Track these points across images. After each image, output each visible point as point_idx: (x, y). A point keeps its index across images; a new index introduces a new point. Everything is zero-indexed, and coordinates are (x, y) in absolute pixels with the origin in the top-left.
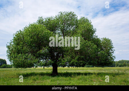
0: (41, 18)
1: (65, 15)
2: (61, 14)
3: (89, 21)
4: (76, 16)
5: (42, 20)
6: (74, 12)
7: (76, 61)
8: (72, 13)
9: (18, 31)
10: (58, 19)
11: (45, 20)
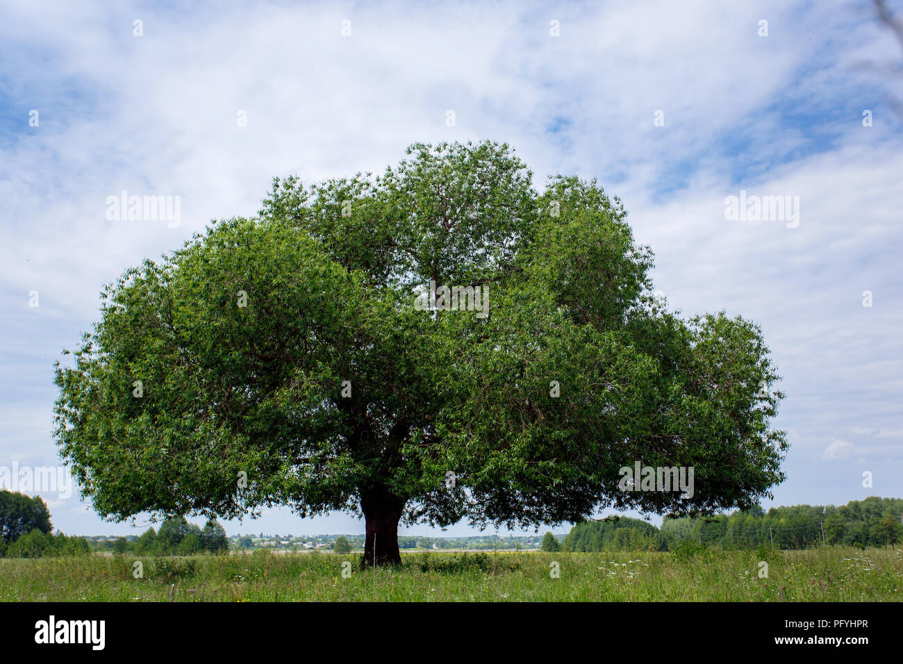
0: (288, 187)
1: (447, 162)
2: (424, 156)
3: (607, 206)
4: (523, 173)
5: (298, 201)
6: (505, 147)
7: (521, 463)
8: (497, 149)
9: (135, 272)
10: (398, 195)
11: (316, 197)
